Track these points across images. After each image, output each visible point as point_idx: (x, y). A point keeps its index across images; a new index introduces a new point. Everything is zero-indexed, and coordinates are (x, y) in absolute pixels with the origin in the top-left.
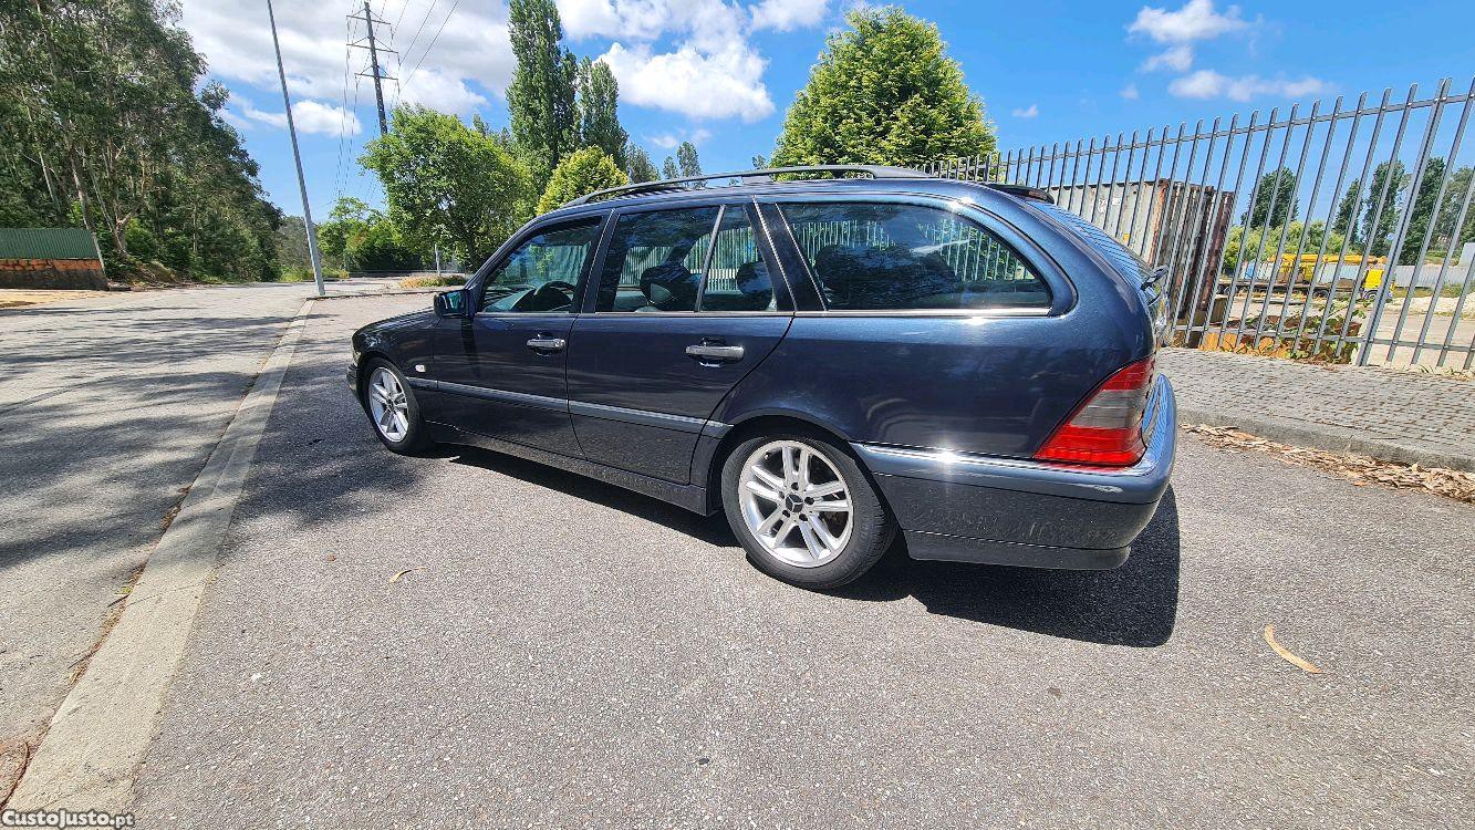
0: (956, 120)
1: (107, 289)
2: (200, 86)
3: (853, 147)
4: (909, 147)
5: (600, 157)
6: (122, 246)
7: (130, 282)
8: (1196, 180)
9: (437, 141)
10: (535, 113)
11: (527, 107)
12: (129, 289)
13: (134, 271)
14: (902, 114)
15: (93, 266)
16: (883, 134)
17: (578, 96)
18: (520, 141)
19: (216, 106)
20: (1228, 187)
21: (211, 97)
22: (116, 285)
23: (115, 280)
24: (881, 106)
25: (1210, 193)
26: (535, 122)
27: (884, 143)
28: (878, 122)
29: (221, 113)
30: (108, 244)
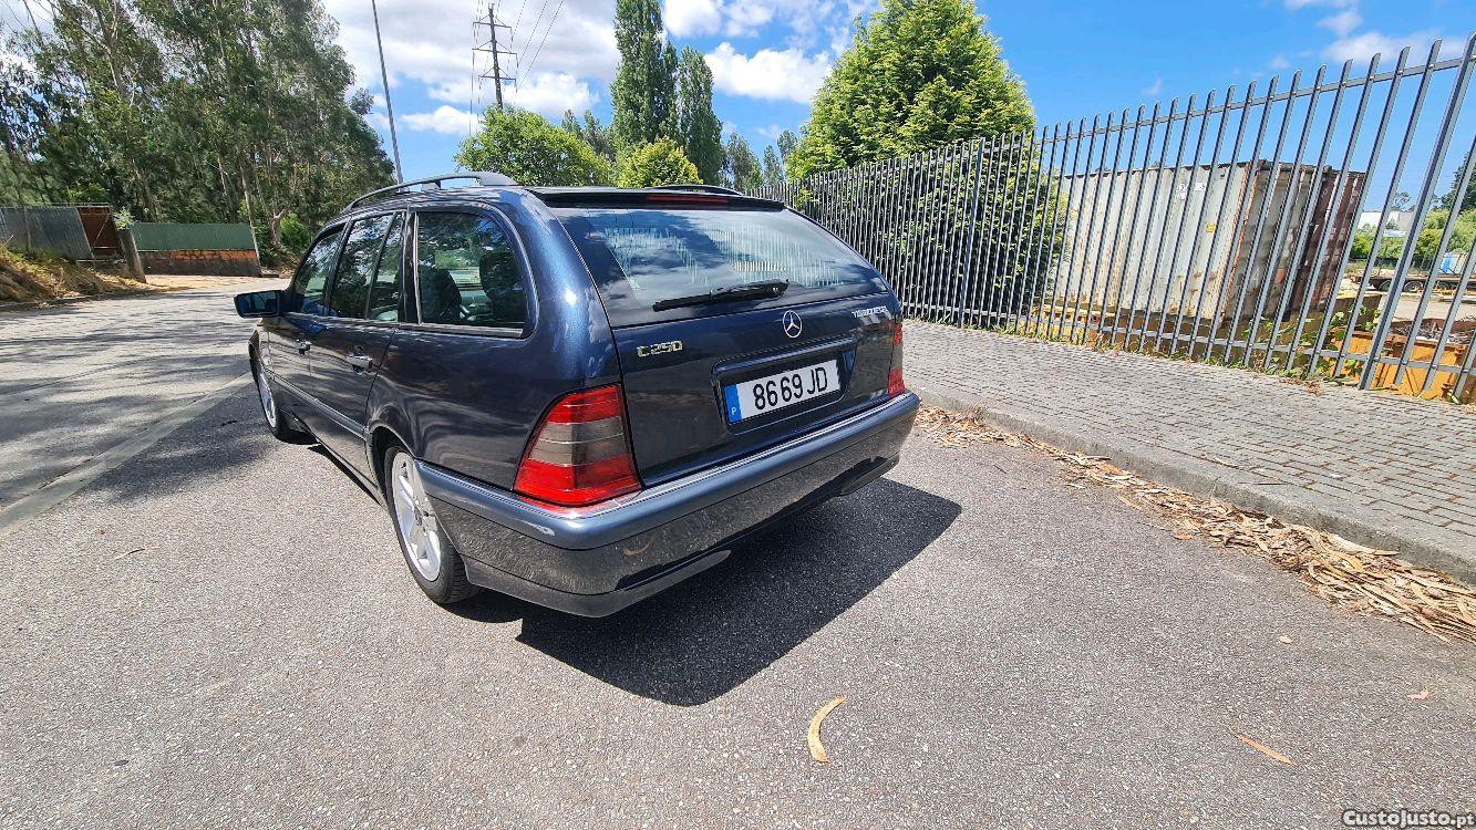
0: (983, 101)
1: (260, 276)
2: (349, 94)
3: (869, 134)
4: (926, 132)
5: (670, 149)
6: (277, 241)
7: (281, 270)
8: (1310, 159)
9: (522, 137)
10: (636, 107)
11: (628, 100)
12: (277, 276)
13: (284, 260)
14: (924, 96)
15: (250, 256)
16: (902, 121)
17: (678, 88)
18: (621, 134)
19: (363, 111)
20: (1358, 164)
21: (359, 104)
22: (269, 272)
23: (269, 268)
24: (903, 90)
25: (1329, 175)
26: (636, 115)
27: (902, 130)
28: (899, 107)
29: (366, 118)
30: (266, 238)
